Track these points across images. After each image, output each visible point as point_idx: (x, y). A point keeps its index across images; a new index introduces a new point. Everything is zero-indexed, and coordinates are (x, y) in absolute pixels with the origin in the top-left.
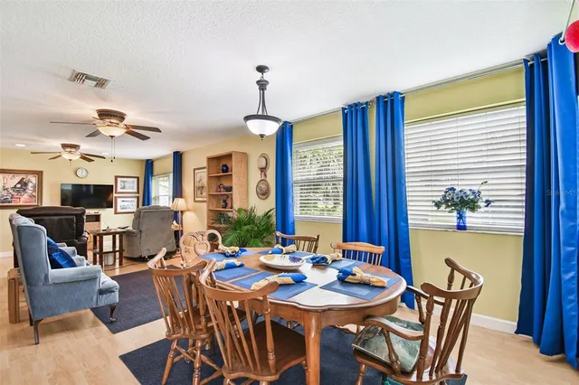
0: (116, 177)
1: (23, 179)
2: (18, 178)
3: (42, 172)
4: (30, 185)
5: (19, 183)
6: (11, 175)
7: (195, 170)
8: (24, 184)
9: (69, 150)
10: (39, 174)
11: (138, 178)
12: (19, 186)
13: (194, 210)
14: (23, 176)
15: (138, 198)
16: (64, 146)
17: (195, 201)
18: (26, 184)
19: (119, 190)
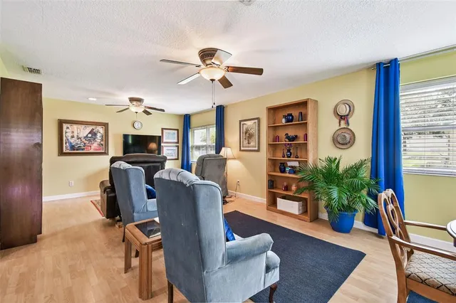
0: (163, 129)
1: (93, 129)
2: (89, 129)
3: (107, 124)
4: (99, 135)
5: (90, 133)
6: (83, 126)
7: (240, 121)
8: (93, 133)
9: (135, 103)
10: (106, 125)
11: (178, 130)
12: (90, 135)
13: (239, 158)
14: (93, 127)
15: (178, 147)
16: (132, 100)
17: (240, 150)
18: (95, 134)
19: (165, 140)
